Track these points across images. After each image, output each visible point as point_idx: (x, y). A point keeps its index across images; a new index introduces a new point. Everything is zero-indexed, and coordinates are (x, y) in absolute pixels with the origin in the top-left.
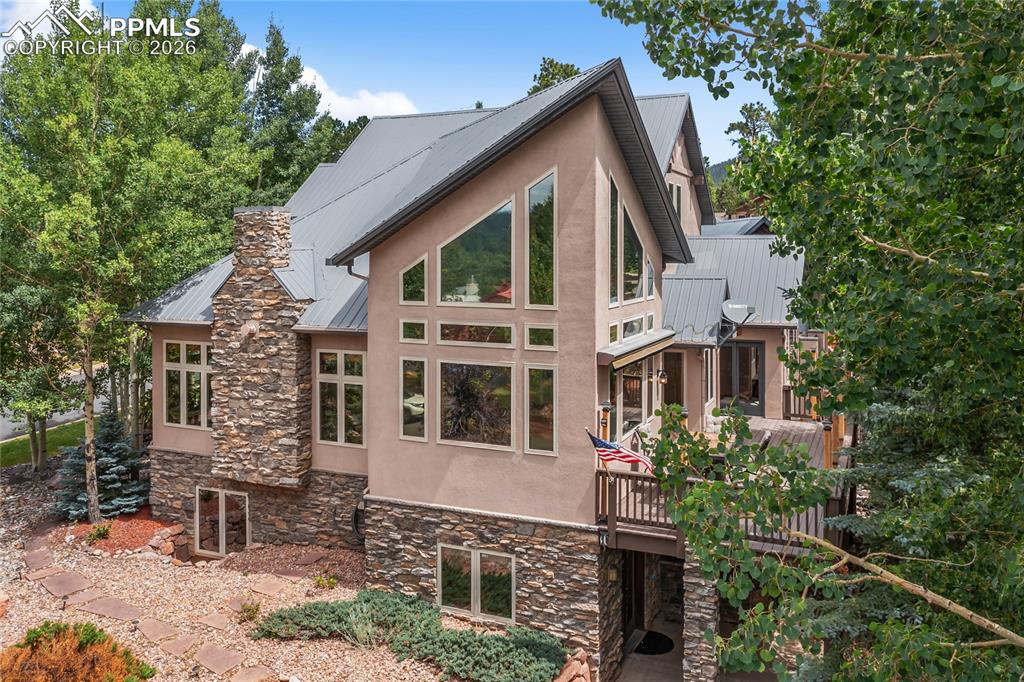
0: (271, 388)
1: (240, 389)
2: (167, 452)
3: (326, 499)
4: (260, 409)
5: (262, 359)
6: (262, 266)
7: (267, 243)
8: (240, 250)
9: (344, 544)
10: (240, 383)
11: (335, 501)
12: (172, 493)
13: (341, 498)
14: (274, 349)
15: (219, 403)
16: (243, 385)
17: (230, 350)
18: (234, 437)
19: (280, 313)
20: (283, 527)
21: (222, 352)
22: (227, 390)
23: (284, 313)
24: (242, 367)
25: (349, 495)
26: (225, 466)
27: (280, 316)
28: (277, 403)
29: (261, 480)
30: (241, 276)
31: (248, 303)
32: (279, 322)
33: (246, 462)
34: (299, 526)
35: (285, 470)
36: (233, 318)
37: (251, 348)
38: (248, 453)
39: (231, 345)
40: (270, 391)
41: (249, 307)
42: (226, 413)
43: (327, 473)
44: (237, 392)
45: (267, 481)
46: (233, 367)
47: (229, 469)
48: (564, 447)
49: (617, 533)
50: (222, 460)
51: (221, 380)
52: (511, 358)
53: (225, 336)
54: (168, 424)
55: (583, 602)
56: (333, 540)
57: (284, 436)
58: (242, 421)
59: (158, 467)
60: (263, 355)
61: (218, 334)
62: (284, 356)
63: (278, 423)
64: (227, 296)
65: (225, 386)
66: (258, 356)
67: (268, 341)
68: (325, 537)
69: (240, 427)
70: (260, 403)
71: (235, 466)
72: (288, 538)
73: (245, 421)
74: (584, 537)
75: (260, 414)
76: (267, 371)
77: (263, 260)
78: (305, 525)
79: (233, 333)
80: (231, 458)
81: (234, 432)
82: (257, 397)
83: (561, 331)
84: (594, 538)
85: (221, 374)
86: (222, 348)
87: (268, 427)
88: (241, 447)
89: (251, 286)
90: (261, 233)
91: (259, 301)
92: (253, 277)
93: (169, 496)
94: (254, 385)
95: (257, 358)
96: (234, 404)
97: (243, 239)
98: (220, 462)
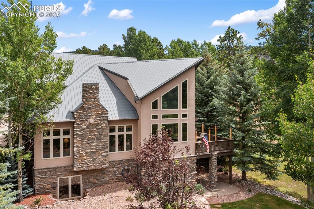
0: (99, 139)
1: (86, 141)
2: (44, 169)
3: (112, 169)
4: (94, 146)
5: (96, 130)
6: (95, 101)
7: (97, 94)
8: (87, 97)
9: (118, 181)
10: (86, 139)
11: (115, 169)
12: (46, 183)
13: (117, 168)
14: (100, 127)
15: (77, 147)
16: (87, 139)
17: (82, 129)
18: (84, 156)
19: (102, 116)
20: (96, 181)
21: (79, 130)
22: (81, 142)
23: (104, 115)
24: (88, 134)
25: (120, 166)
26: (80, 166)
27: (102, 117)
28: (101, 143)
29: (94, 168)
30: (87, 105)
31: (90, 113)
32: (102, 118)
33: (89, 164)
34: (102, 180)
35: (104, 163)
36: (84, 118)
37: (91, 127)
38: (90, 160)
39: (83, 127)
40: (98, 140)
41: (90, 115)
42: (80, 149)
43: (113, 161)
44: (85, 142)
45: (97, 168)
46: (83, 134)
47: (81, 167)
48: (189, 139)
49: (200, 155)
50: (79, 165)
51: (78, 139)
52: (178, 121)
53: (80, 124)
54: (44, 159)
55: (194, 172)
56: (114, 180)
57: (104, 152)
58: (87, 151)
59: (39, 175)
60: (96, 129)
61: (77, 124)
62: (104, 128)
63: (102, 149)
64: (81, 111)
65: (80, 141)
66: (94, 129)
67: (98, 124)
68: (111, 180)
69: (86, 153)
70: (95, 144)
71: (84, 166)
72: (97, 185)
73: (88, 151)
74: (194, 158)
75: (94, 147)
76: (97, 134)
77: (96, 100)
78: (105, 179)
79: (83, 123)
80: (82, 163)
81: (84, 155)
82: (93, 142)
83: (189, 114)
84: (196, 158)
85: (78, 137)
86: (78, 128)
87: (98, 151)
88: (86, 159)
89: (91, 108)
90: (95, 91)
91: (94, 112)
92: (92, 105)
93: (45, 184)
94: (92, 139)
95: (94, 130)
96: (84, 146)
97: (87, 93)
98: (78, 166)
